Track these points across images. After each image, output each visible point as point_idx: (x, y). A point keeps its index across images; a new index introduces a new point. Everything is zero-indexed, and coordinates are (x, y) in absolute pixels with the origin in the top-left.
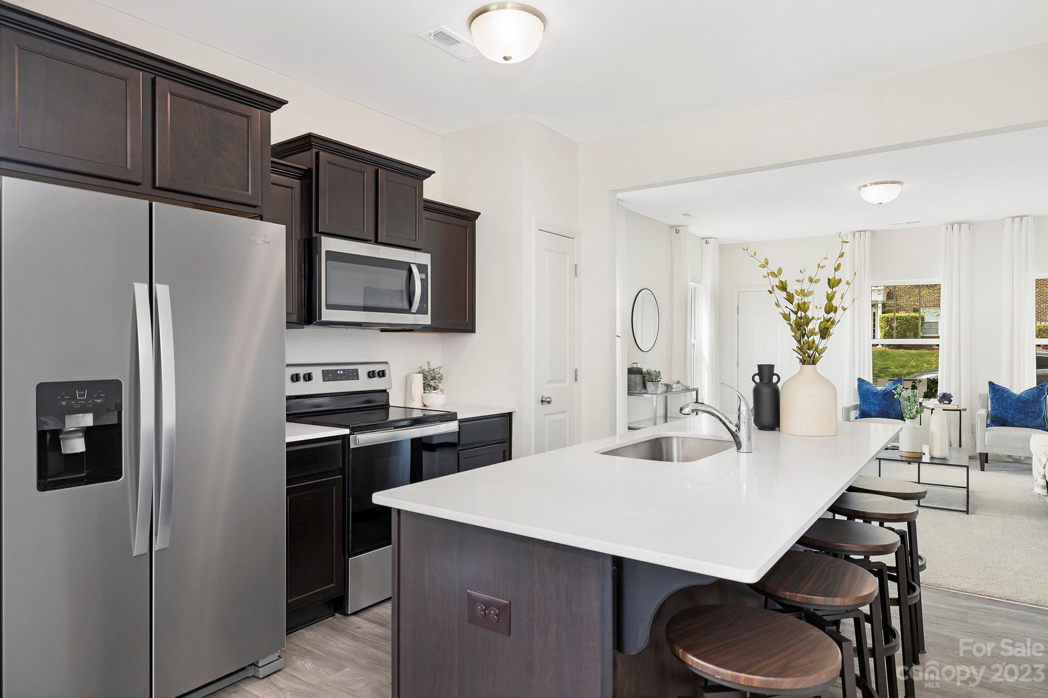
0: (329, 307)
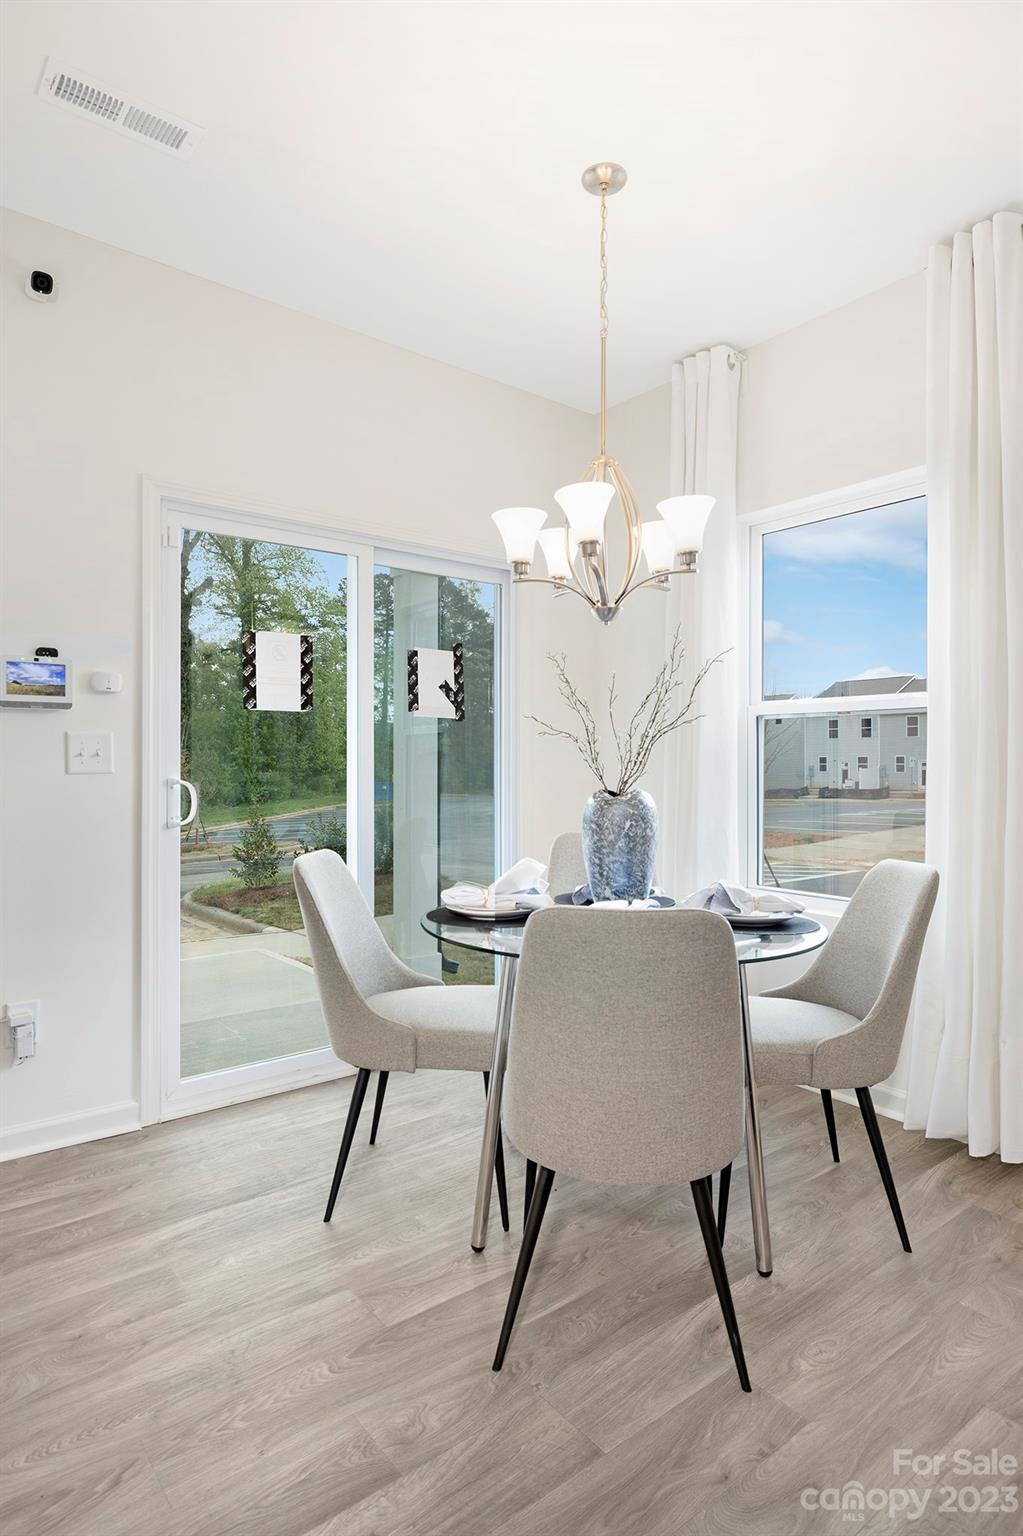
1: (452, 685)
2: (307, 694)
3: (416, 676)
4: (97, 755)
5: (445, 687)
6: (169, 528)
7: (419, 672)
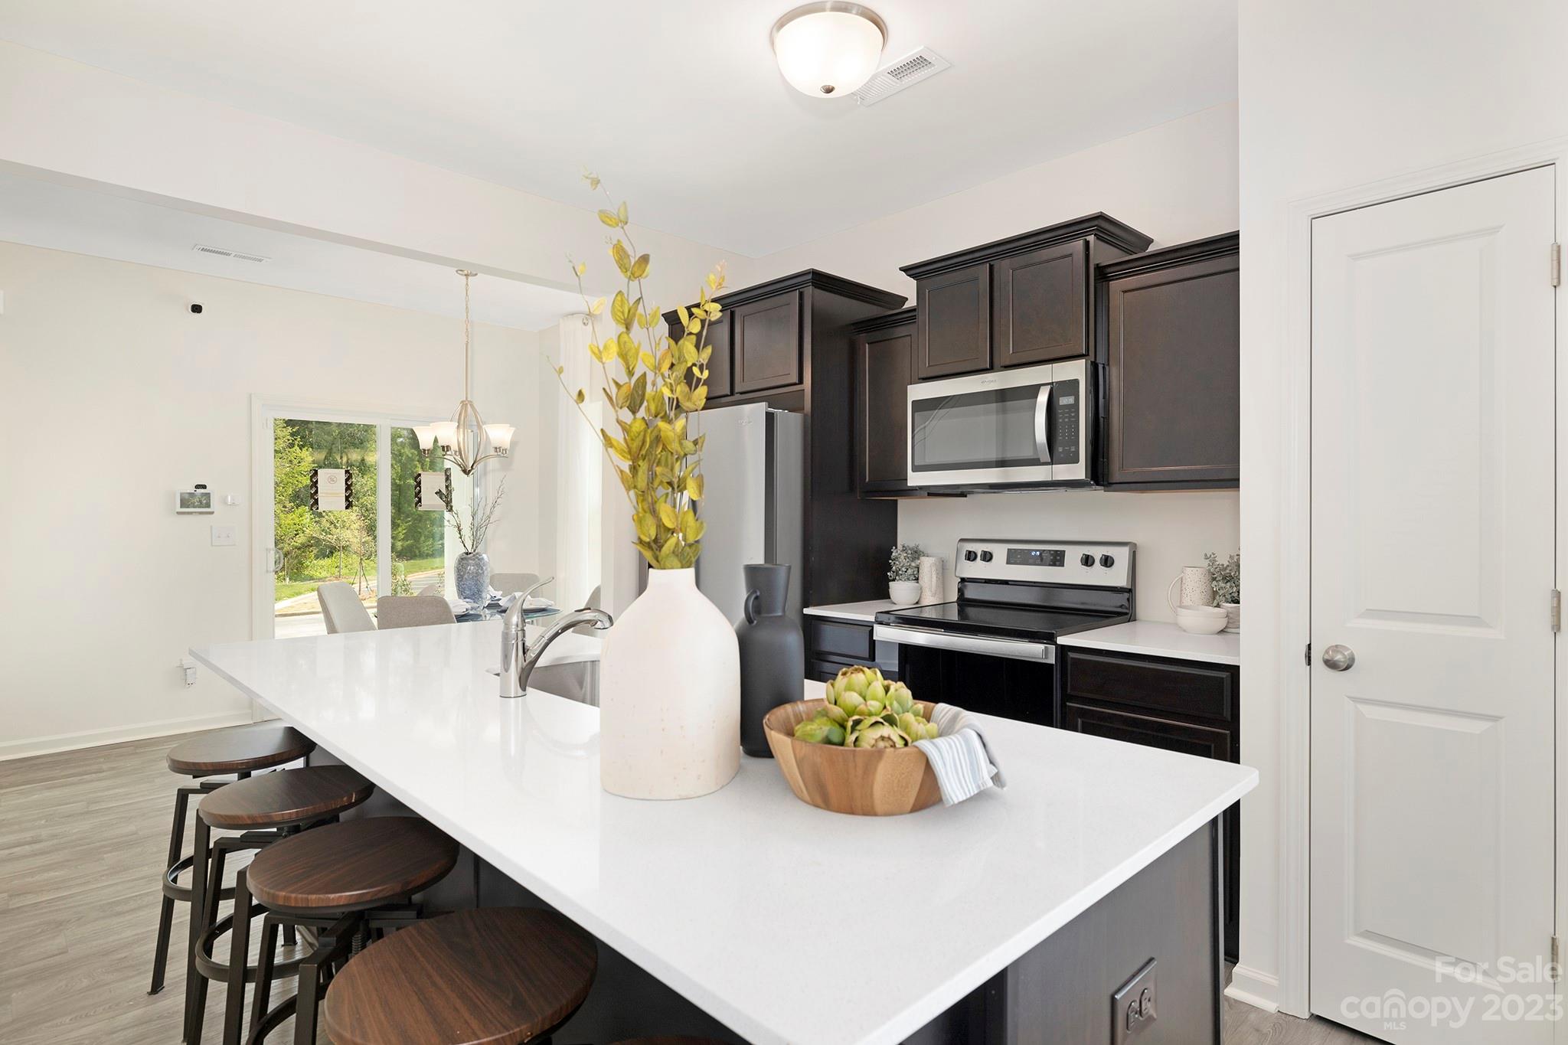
0: (915, 469)
1: (444, 491)
2: (349, 501)
3: (420, 487)
4: (228, 537)
5: (439, 493)
6: (267, 420)
7: (422, 485)
